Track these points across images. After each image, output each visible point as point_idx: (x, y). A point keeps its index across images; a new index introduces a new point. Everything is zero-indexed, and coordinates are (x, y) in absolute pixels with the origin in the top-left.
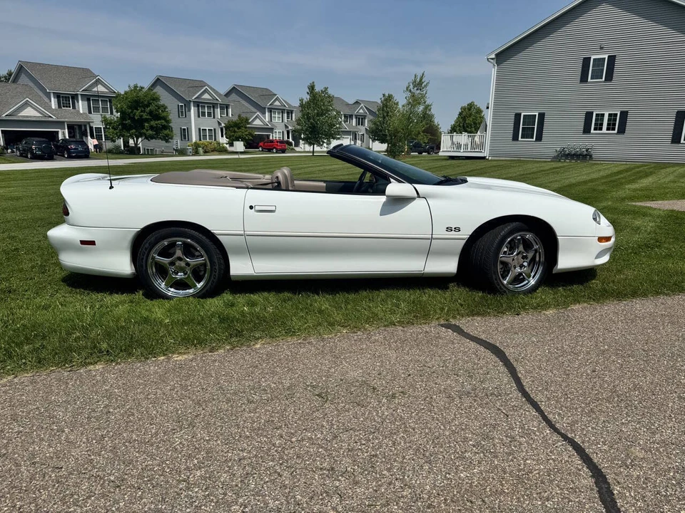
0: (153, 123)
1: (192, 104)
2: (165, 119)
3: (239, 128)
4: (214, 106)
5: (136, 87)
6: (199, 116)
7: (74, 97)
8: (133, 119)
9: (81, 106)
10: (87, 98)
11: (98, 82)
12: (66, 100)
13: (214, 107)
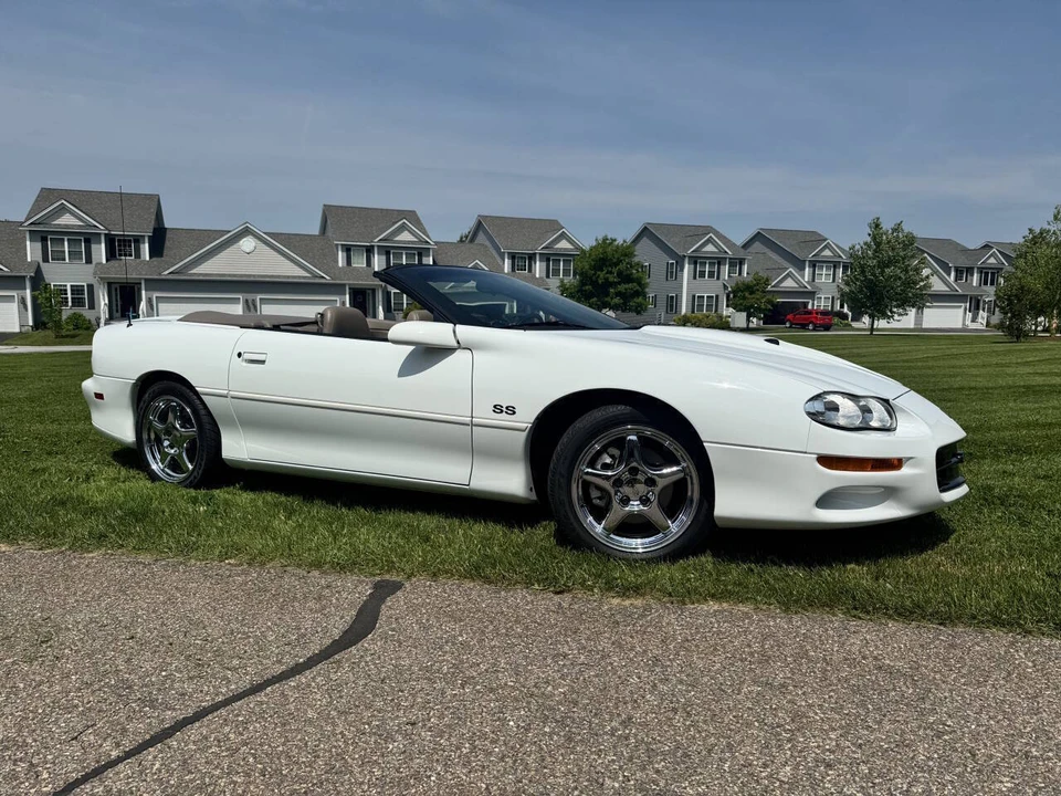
0: (622, 288)
1: (687, 260)
2: (639, 282)
3: (752, 293)
4: (720, 262)
5: (605, 239)
6: (695, 278)
7: (532, 257)
8: (594, 283)
9: (539, 268)
10: (546, 258)
11: (563, 236)
12: (522, 261)
13: (719, 264)
